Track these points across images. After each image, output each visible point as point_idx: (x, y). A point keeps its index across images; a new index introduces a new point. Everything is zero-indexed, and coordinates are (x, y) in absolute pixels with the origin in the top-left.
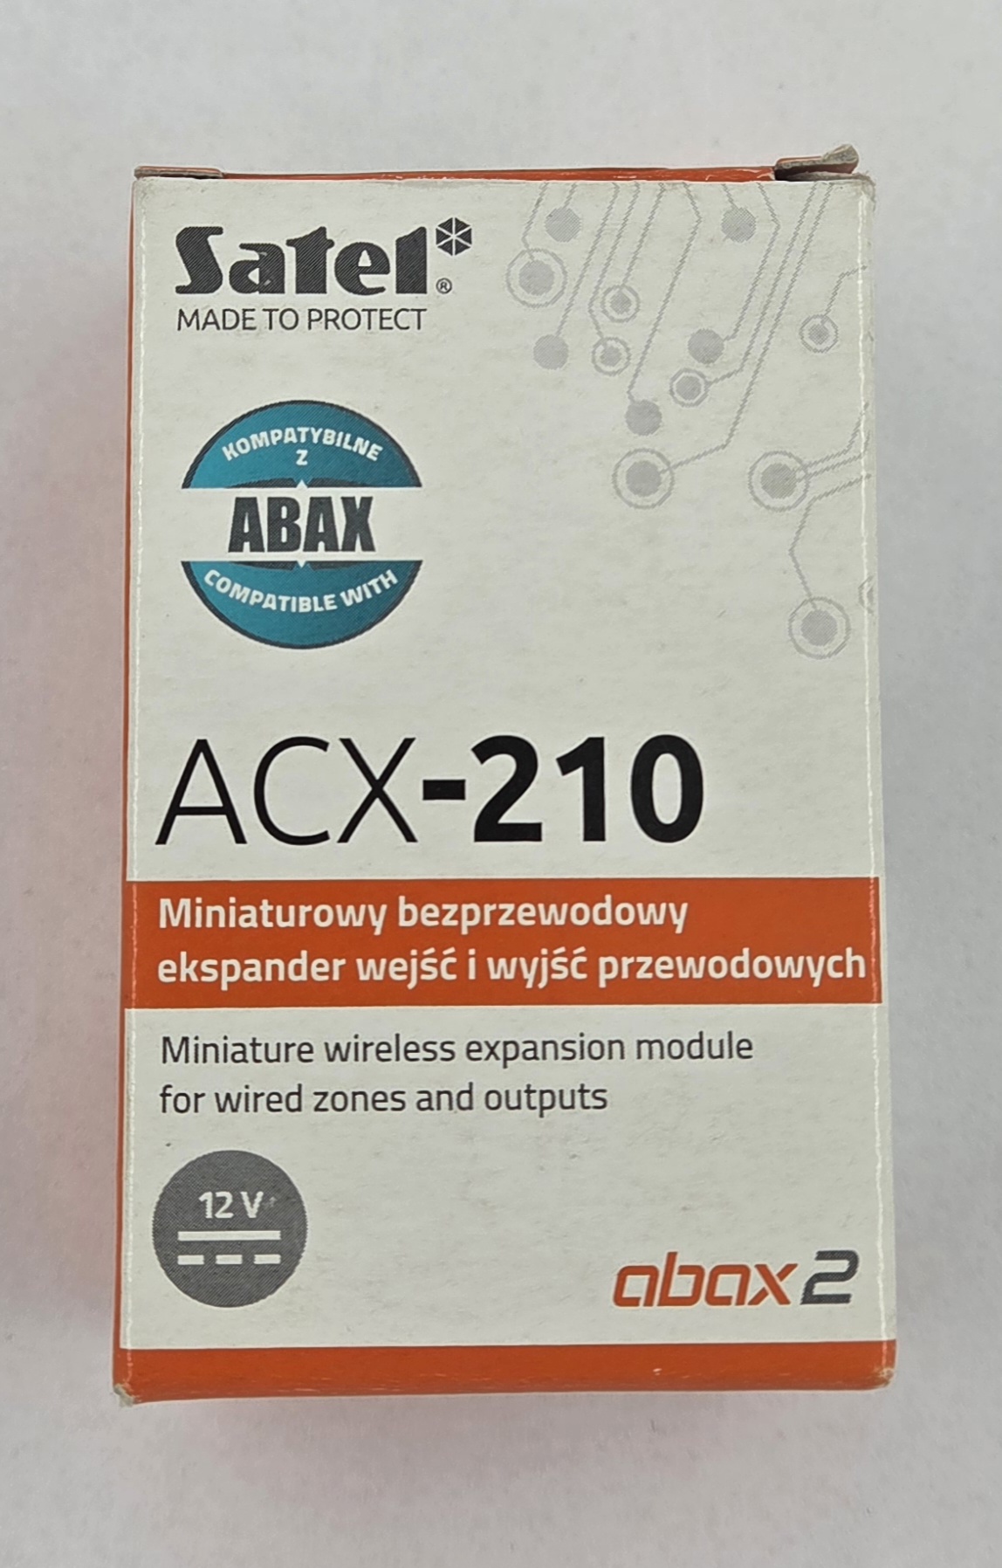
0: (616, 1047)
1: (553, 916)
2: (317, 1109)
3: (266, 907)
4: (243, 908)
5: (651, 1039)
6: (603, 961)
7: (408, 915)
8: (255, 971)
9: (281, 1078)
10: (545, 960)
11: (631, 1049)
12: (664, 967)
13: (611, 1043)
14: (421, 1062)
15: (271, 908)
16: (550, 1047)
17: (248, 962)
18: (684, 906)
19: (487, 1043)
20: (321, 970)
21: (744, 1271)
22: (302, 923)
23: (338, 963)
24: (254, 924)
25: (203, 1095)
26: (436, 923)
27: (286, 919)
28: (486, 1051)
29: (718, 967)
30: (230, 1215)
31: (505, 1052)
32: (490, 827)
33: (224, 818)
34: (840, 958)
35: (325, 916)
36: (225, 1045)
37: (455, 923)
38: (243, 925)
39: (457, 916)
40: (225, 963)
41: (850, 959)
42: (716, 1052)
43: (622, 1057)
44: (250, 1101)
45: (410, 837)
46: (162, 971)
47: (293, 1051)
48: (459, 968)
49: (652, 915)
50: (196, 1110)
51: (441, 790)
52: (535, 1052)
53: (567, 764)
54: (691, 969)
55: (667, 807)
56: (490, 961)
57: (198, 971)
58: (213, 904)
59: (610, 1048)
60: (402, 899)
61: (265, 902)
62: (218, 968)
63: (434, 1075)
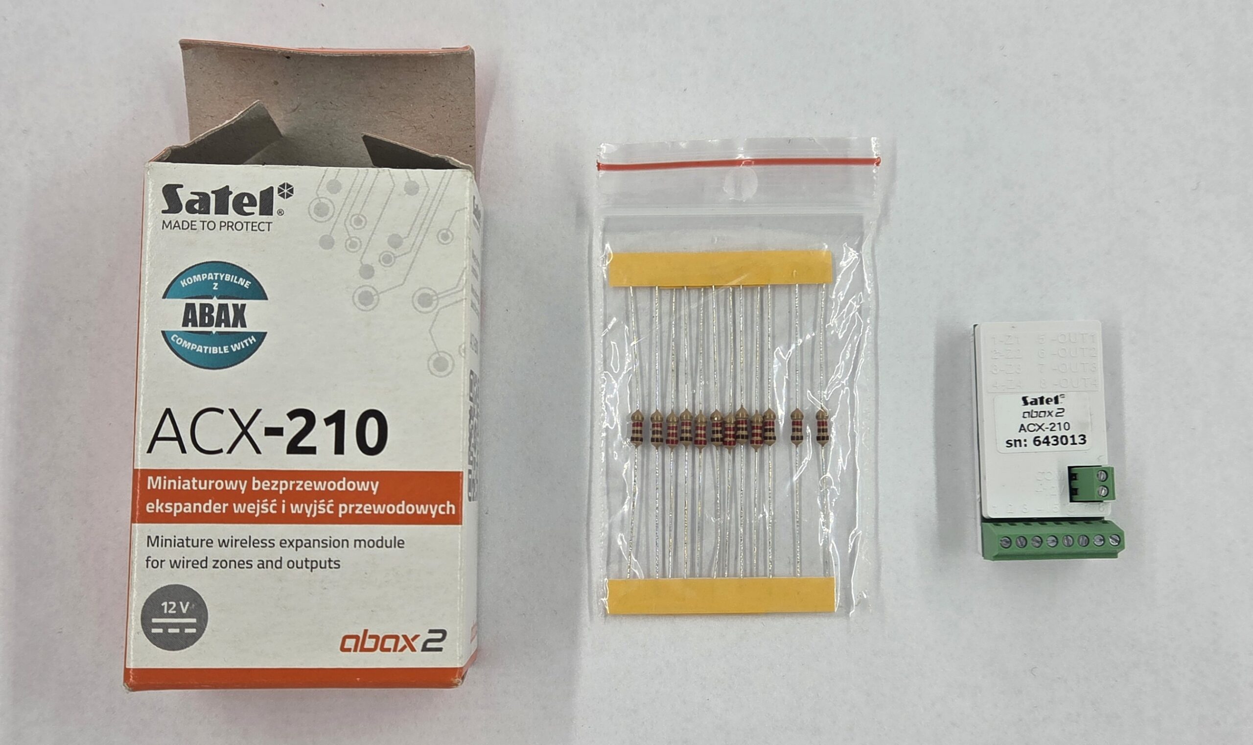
0: (345, 543)
1: (320, 486)
2: (214, 567)
3: (194, 481)
4: (184, 481)
5: (360, 539)
6: (341, 506)
7: (256, 485)
8: (188, 508)
9: (198, 554)
10: (315, 505)
11: (351, 543)
12: (367, 509)
13: (343, 541)
14: (260, 548)
15: (196, 481)
16: (316, 542)
17: (185, 504)
18: (377, 483)
19: (289, 540)
20: (218, 508)
21: (397, 638)
22: (210, 488)
23: (225, 505)
24: (189, 488)
25: (164, 561)
26: (268, 489)
27: (203, 486)
28: (288, 543)
29: (391, 509)
30: (175, 612)
31: (297, 544)
32: (293, 448)
33: (177, 442)
34: (444, 506)
35: (220, 485)
36: (175, 540)
37: (277, 489)
38: (184, 488)
39: (278, 486)
40: (176, 504)
41: (449, 506)
42: (389, 545)
43: (348, 546)
44: (185, 563)
45: (258, 452)
46: (148, 508)
47: (204, 543)
48: (278, 508)
49: (363, 486)
50: (161, 567)
51: (271, 431)
52: (309, 544)
53: (328, 421)
54: (379, 509)
55: (372, 440)
56: (292, 505)
57: (164, 508)
58: (171, 479)
59: (342, 543)
60: (254, 478)
61: (194, 479)
62: (173, 507)
63: (265, 554)
